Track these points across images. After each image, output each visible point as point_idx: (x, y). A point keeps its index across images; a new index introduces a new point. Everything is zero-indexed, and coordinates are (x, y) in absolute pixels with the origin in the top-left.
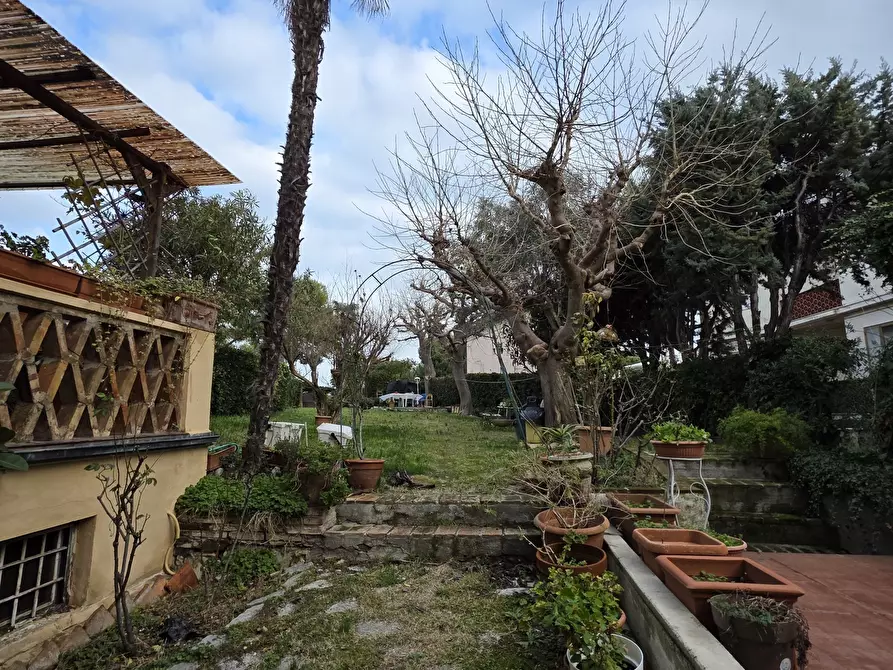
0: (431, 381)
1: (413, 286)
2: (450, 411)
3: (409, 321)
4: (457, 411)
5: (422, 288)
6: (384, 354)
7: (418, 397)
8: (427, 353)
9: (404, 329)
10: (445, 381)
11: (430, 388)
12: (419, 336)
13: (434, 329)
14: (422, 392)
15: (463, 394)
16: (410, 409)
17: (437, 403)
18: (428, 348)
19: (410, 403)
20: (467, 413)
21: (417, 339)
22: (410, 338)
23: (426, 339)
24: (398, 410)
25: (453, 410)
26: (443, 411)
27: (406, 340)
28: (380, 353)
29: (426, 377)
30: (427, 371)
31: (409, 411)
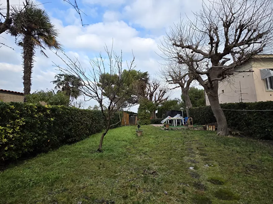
0: (190, 109)
1: (175, 44)
2: (205, 128)
4: (211, 129)
5: (182, 46)
6: (165, 97)
9: (172, 82)
10: (199, 109)
11: (190, 114)
14: (185, 116)
15: (220, 120)
16: (180, 128)
17: (195, 122)
20: (224, 134)
21: (180, 87)
22: (176, 87)
23: (185, 86)
24: (172, 129)
25: (208, 128)
26: (201, 127)
27: (174, 88)
28: (162, 97)
29: (187, 108)
30: (187, 105)
31: (178, 129)
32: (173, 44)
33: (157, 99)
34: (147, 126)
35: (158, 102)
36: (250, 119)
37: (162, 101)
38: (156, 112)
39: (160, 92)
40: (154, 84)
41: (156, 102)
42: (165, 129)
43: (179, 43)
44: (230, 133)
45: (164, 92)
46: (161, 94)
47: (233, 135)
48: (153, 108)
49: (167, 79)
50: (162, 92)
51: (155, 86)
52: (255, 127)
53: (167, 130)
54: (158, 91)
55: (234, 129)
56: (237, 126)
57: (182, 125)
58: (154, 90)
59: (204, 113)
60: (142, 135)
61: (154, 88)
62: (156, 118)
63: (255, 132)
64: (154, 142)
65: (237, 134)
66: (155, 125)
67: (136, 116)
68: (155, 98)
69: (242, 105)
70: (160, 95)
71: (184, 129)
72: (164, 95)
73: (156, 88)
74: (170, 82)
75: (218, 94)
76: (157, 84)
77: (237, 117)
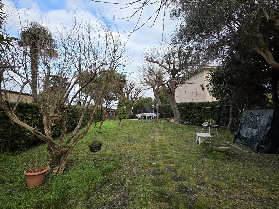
0: (159, 106)
1: (147, 60)
2: (168, 121)
3: (148, 81)
4: (172, 121)
5: (152, 61)
6: (140, 96)
7: (154, 115)
8: (157, 94)
9: (146, 84)
10: (166, 106)
11: (159, 110)
12: (153, 87)
13: (159, 81)
14: (155, 112)
15: (176, 114)
16: (150, 120)
17: (162, 117)
18: (157, 92)
19: (150, 117)
20: (178, 123)
21: (152, 88)
22: (149, 88)
23: (156, 88)
24: (144, 122)
25: (170, 120)
26: (165, 120)
27: (147, 89)
28: (137, 95)
29: (157, 105)
30: (157, 102)
31: (149, 122)
32: (146, 60)
33: (133, 97)
34: (125, 120)
35: (134, 100)
36: (195, 113)
37: (138, 99)
38: (132, 108)
39: (136, 91)
40: (130, 84)
41: (132, 99)
42: (140, 122)
43: (150, 60)
44: (183, 123)
45: (139, 91)
46: (137, 92)
47: (184, 124)
48: (129, 105)
49: (141, 81)
50: (137, 91)
51: (132, 85)
52: (197, 118)
53: (141, 122)
54: (134, 90)
55: (186, 120)
56: (188, 118)
57: (152, 118)
58: (131, 89)
59: (168, 109)
60: (123, 126)
61: (131, 88)
62: (132, 114)
63: (196, 122)
64: (132, 129)
65: (187, 124)
66: (131, 119)
67: (114, 112)
68: (131, 96)
69: (191, 104)
70: (136, 94)
71: (153, 121)
72: (139, 94)
73: (133, 88)
74: (144, 84)
75: (175, 97)
76: (133, 84)
77: (188, 112)
